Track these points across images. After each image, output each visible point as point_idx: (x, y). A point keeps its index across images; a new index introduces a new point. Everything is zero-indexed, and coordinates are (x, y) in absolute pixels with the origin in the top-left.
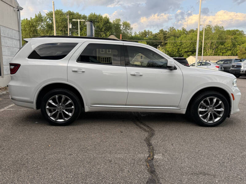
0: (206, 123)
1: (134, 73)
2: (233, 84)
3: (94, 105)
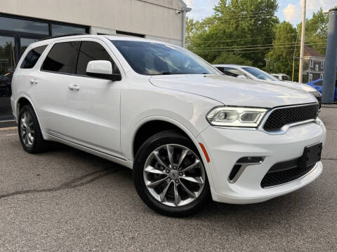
0: (160, 206)
1: (72, 86)
2: (206, 118)
3: (49, 131)
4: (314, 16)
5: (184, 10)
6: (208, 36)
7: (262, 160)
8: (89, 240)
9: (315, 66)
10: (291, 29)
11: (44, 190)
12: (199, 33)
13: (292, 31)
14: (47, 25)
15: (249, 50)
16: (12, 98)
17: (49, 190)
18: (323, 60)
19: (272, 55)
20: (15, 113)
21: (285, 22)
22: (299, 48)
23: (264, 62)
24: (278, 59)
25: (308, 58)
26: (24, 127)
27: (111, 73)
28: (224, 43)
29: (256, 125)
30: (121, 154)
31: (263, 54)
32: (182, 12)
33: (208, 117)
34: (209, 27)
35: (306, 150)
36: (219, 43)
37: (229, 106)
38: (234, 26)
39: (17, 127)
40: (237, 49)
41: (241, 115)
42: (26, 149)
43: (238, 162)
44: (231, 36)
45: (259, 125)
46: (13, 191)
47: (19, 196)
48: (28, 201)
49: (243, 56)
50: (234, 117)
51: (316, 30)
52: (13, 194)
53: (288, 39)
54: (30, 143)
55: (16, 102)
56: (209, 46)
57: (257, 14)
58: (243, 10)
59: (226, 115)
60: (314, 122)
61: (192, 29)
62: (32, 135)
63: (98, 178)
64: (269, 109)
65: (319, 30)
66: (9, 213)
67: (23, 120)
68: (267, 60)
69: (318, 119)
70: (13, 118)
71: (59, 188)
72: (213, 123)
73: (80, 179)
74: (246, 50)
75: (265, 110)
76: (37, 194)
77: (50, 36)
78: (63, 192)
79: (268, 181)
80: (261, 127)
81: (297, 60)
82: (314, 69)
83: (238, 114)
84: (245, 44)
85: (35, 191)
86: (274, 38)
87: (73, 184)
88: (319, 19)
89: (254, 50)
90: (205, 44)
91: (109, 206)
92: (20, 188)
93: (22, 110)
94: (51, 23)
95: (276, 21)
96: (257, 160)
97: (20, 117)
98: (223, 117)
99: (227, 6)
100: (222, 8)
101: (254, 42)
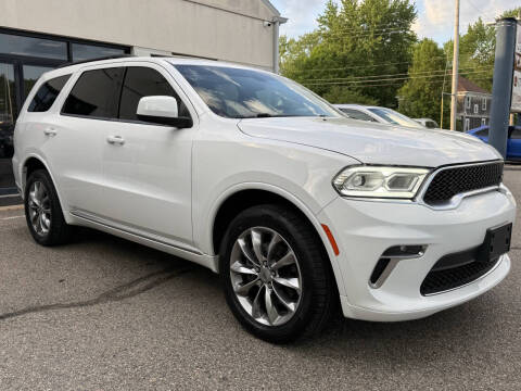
1: (112, 138)
2: (333, 185)
3: (74, 210)
4: (470, 30)
5: (276, 21)
6: (309, 62)
7: (423, 251)
8: (154, 384)
9: (472, 106)
10: (436, 49)
11: (73, 305)
12: (295, 57)
13: (437, 52)
14: (65, 44)
15: (373, 83)
16: (14, 159)
17: (81, 305)
18: (485, 97)
19: (407, 90)
20: (20, 183)
21: (426, 39)
22: (449, 78)
23: (396, 101)
24: (417, 96)
25: (462, 94)
26: (35, 204)
27: (176, 116)
28: (334, 72)
29: (411, 195)
30: (193, 244)
31: (395, 90)
32: (274, 23)
33: (336, 183)
34: (310, 48)
35: (490, 234)
36: (326, 73)
37: (368, 165)
38: (350, 45)
39: (23, 206)
40: (354, 81)
41: (387, 180)
42: (38, 240)
43: (385, 254)
44: (344, 61)
45: (416, 195)
46: (24, 307)
47: (33, 315)
48: (48, 322)
49: (363, 93)
50: (377, 182)
51: (473, 51)
52: (24, 312)
53: (431, 66)
54: (44, 230)
55: (21, 165)
56: (311, 77)
57: (384, 27)
58: (364, 21)
59: (364, 179)
60: (497, 190)
61: (285, 51)
62: (48, 216)
63: (157, 283)
64: (433, 169)
65: (478, 52)
66: (21, 343)
67: (33, 194)
68: (400, 98)
69: (502, 186)
70: (16, 191)
71: (97, 301)
72: (344, 192)
73: (130, 285)
74: (369, 83)
75: (426, 171)
76: (62, 312)
77: (70, 62)
78: (104, 306)
79: (431, 285)
80: (419, 199)
81: (447, 98)
82: (471, 111)
83: (383, 177)
84: (367, 73)
85: (59, 306)
86: (411, 65)
87: (118, 294)
88: (478, 34)
89: (380, 83)
90: (304, 73)
91: (180, 328)
92: (34, 302)
93: (31, 177)
94: (70, 41)
95: (413, 38)
96: (414, 250)
97: (28, 189)
98: (360, 183)
99: (338, 14)
100: (330, 18)
101: (381, 71)
